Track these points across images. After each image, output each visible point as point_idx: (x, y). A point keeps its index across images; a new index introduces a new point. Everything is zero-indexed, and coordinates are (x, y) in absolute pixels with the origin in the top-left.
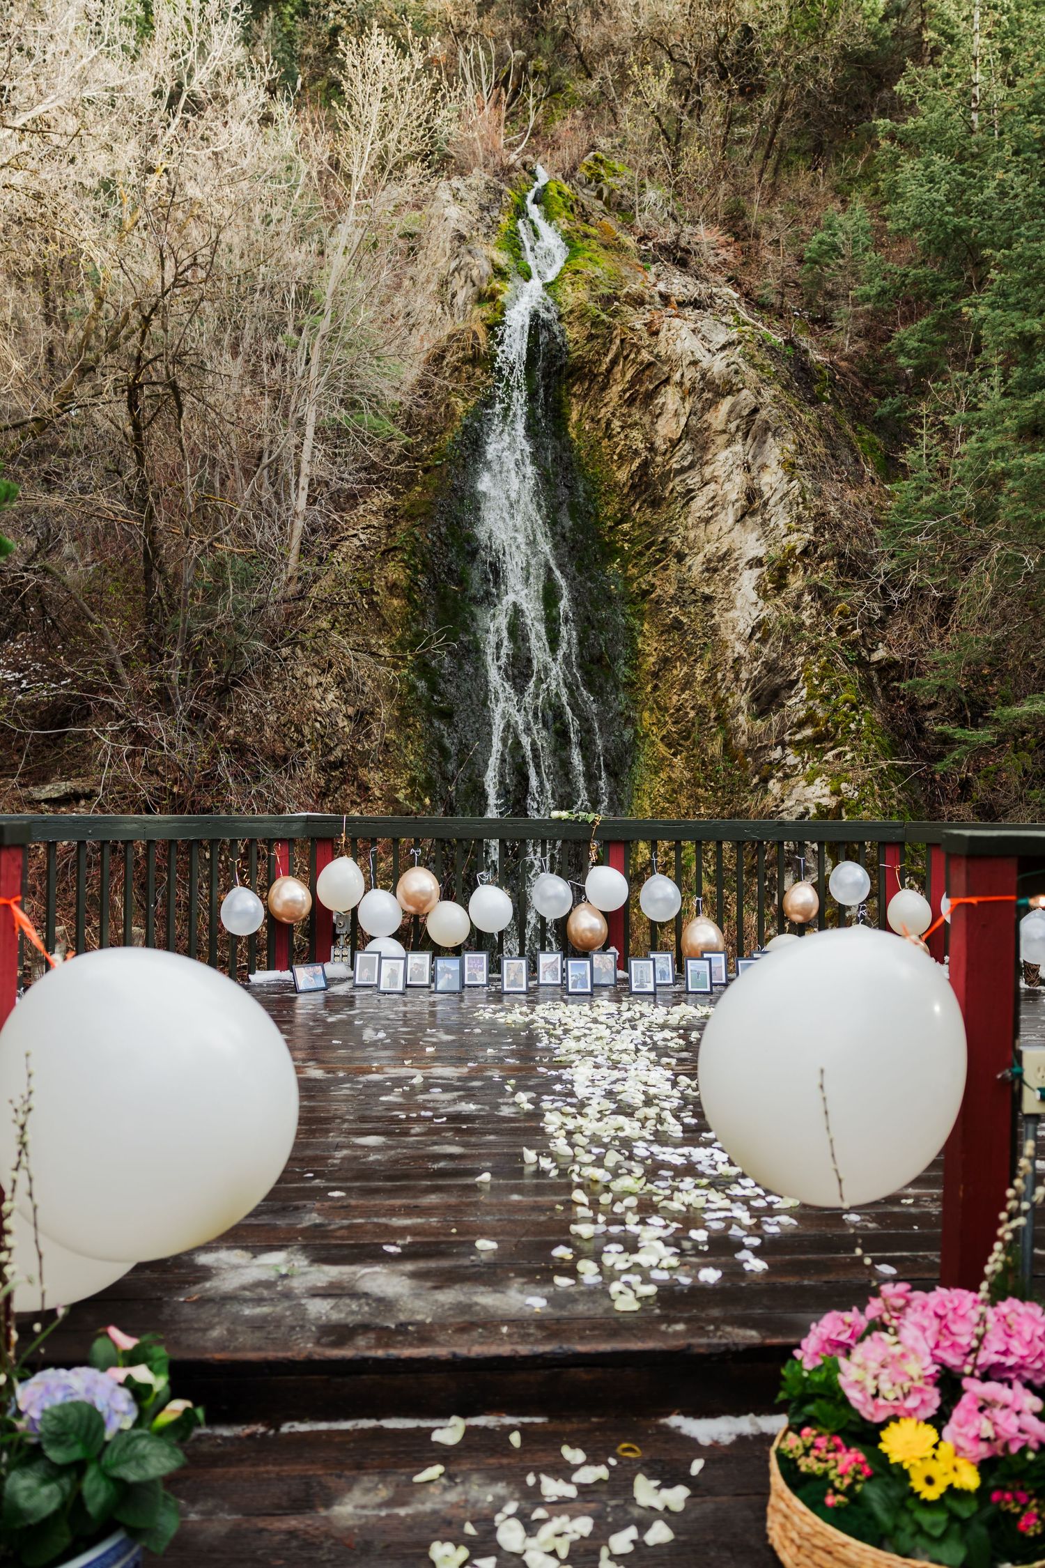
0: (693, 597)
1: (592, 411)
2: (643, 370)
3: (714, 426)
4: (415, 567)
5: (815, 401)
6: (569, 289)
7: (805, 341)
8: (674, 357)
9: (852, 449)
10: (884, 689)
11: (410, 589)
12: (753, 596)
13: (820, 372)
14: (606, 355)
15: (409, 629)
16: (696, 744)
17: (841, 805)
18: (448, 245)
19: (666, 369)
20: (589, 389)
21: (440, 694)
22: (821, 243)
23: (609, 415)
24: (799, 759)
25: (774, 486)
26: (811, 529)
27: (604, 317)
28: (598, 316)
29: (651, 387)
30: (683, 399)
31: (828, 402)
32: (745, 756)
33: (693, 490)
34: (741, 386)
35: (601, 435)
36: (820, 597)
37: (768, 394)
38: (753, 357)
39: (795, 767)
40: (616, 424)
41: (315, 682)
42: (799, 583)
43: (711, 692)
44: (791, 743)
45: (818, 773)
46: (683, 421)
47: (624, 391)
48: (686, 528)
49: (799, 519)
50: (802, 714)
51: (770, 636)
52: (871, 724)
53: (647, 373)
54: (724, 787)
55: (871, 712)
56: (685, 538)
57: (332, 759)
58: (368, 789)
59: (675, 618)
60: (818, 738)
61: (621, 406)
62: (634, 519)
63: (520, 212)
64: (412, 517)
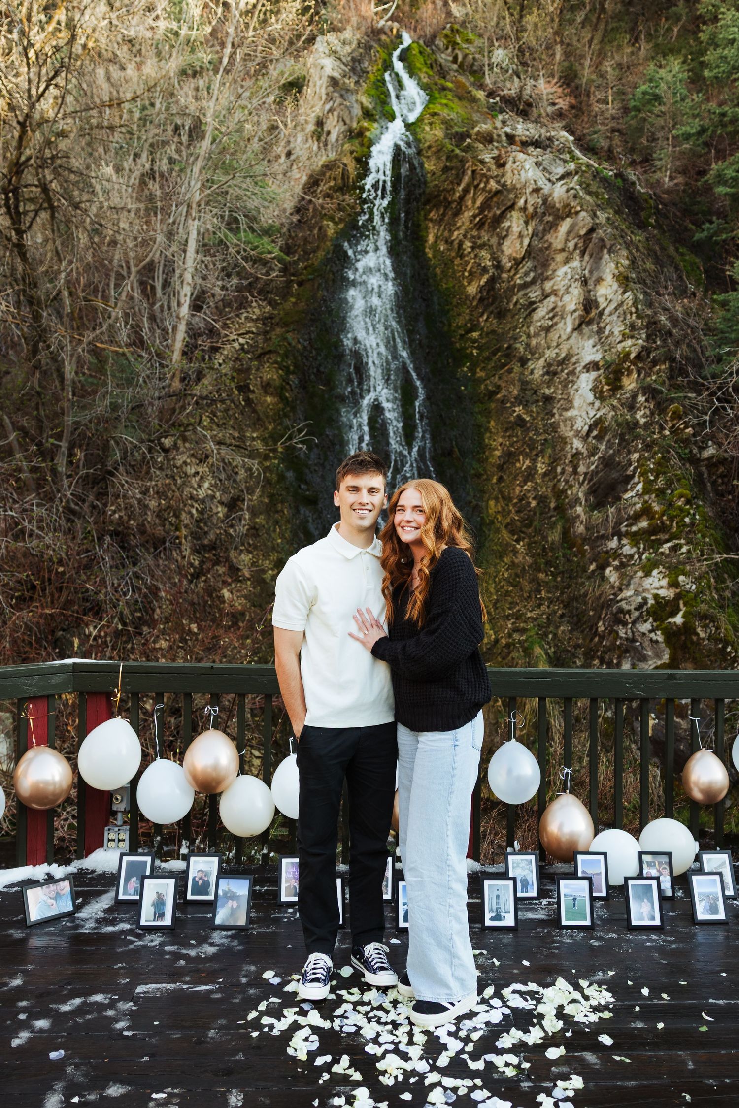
0: (535, 397)
1: (446, 234)
2: (492, 198)
3: (554, 245)
4: (287, 368)
5: (642, 225)
6: (427, 128)
7: (632, 175)
8: (518, 186)
9: (677, 268)
10: (714, 483)
11: (282, 388)
12: (590, 397)
13: (646, 201)
14: (459, 184)
15: (281, 424)
16: (538, 531)
17: (678, 597)
18: (323, 91)
19: (512, 196)
20: (444, 215)
21: (306, 483)
22: (644, 93)
23: (461, 237)
24: (635, 549)
25: (609, 298)
26: (644, 336)
27: (457, 151)
28: (453, 151)
29: (498, 212)
30: (526, 223)
31: (653, 227)
32: (583, 544)
33: (534, 303)
34: (579, 208)
35: (453, 254)
36: (654, 398)
37: (602, 217)
38: (588, 185)
39: (631, 556)
40: (467, 244)
41: (193, 471)
42: (633, 385)
43: (551, 484)
44: (627, 534)
45: (654, 564)
46: (526, 242)
47: (475, 216)
48: (529, 336)
49: (632, 327)
50: (638, 507)
51: (606, 434)
52: (704, 518)
53: (495, 199)
54: (563, 572)
55: (704, 506)
56: (528, 345)
57: (206, 542)
58: (238, 570)
59: (519, 416)
60: (653, 530)
61: (472, 229)
62: (482, 329)
63: (388, 66)
64: (286, 325)
